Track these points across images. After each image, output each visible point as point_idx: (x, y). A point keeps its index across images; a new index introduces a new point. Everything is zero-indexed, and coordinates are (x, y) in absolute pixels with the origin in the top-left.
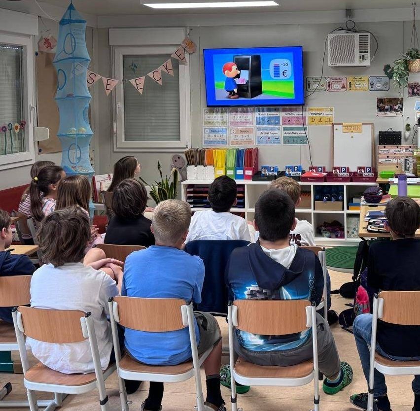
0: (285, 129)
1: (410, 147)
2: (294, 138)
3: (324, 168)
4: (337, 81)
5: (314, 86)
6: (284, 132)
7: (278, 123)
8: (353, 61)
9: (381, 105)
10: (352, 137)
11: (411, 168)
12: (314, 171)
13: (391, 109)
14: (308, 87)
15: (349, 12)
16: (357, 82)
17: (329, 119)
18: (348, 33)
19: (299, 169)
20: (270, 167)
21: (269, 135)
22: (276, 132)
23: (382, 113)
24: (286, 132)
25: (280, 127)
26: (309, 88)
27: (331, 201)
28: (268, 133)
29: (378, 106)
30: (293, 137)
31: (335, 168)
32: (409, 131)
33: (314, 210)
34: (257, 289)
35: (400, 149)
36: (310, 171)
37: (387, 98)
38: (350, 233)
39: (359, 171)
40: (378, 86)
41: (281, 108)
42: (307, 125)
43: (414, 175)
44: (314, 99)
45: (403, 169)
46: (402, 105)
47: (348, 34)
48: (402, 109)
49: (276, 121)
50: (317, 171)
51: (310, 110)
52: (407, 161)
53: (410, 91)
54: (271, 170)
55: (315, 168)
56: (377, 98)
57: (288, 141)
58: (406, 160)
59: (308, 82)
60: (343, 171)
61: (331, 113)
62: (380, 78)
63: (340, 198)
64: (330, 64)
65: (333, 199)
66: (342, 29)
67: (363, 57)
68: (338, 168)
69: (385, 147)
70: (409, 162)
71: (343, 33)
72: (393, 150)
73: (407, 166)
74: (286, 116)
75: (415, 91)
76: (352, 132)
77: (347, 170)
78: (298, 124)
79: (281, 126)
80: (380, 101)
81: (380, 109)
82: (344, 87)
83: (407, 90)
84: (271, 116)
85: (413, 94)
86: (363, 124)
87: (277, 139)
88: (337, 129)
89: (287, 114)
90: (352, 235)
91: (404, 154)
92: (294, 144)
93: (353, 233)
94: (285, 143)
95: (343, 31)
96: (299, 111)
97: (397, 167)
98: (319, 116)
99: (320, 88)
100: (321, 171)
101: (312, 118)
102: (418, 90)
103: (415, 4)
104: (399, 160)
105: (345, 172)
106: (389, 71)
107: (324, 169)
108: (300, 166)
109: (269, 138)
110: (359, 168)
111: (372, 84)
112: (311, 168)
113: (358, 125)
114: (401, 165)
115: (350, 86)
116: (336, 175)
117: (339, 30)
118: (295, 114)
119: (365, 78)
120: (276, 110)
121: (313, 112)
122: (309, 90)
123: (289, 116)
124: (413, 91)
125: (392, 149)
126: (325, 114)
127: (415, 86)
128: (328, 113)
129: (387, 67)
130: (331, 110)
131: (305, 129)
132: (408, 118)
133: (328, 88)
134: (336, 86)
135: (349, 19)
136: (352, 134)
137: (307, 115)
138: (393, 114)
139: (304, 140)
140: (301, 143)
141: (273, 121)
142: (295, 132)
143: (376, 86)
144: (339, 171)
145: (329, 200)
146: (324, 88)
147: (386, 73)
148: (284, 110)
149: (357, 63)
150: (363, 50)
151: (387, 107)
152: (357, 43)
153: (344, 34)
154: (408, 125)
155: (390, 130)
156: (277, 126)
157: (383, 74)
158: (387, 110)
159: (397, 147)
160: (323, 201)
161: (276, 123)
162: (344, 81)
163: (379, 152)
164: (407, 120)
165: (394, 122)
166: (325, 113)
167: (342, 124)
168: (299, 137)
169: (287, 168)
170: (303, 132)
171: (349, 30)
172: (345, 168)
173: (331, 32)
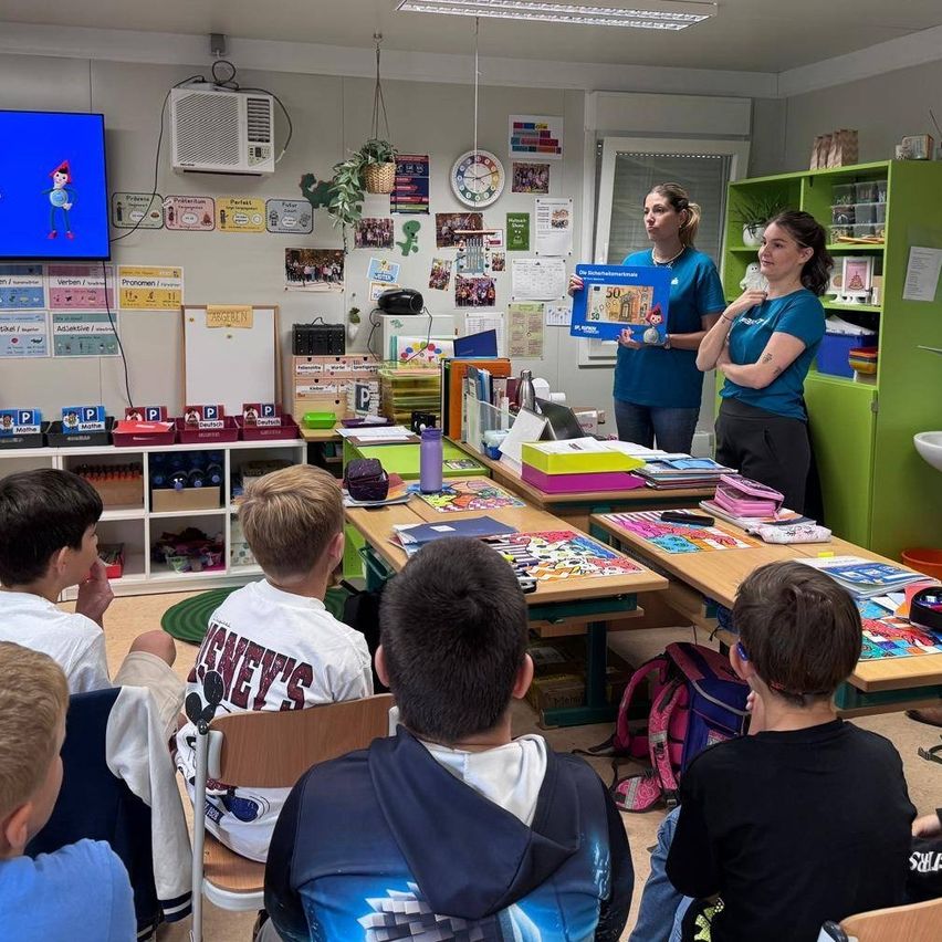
0: (57, 318)
1: (365, 359)
2: (84, 341)
3: (164, 410)
4: (188, 205)
5: (134, 217)
6: (57, 325)
7: (41, 304)
8: (234, 158)
9: (296, 264)
10: (229, 337)
11: (375, 405)
12: (139, 417)
13: (318, 275)
14: (116, 215)
15: (218, 41)
16: (239, 211)
17: (172, 296)
18: (216, 90)
19: (98, 413)
20: (21, 413)
21: (15, 334)
22: (35, 325)
23: (297, 283)
24: (62, 325)
25: (44, 315)
26: (120, 219)
27: (193, 487)
28: (12, 329)
29: (287, 267)
30: (80, 337)
31: (190, 410)
32: (358, 325)
33: (151, 510)
34: (411, 907)
35: (344, 363)
36: (129, 418)
37: (309, 250)
38: (237, 554)
39: (246, 414)
40: (287, 221)
41: (45, 266)
42: (116, 309)
43: (383, 420)
44: (133, 246)
45: (352, 407)
46: (342, 267)
47: (216, 93)
48: (340, 275)
49: (34, 298)
50: (146, 418)
51: (125, 273)
52: (363, 390)
53: (359, 237)
54: (24, 419)
55: (141, 411)
56: (287, 250)
57: (66, 346)
58: (359, 388)
59: (116, 206)
60: (209, 414)
61: (177, 281)
62: (293, 203)
63: (215, 478)
64: (176, 163)
65: (198, 482)
66: (204, 81)
67: (258, 152)
68: (199, 409)
69: (310, 359)
70: (368, 392)
71: (205, 90)
72: (328, 367)
73: (363, 400)
74: (61, 286)
75: (369, 236)
76: (229, 326)
77: (219, 412)
78: (93, 306)
79: (48, 311)
80: (293, 255)
81: (293, 274)
82: (207, 220)
83: (352, 233)
84: (20, 285)
85: (365, 242)
86: (254, 308)
87: (39, 342)
88: (192, 320)
89: (63, 282)
90: (242, 559)
91: (352, 373)
92: (82, 353)
93: (242, 554)
94: (58, 352)
95: (208, 85)
96: (96, 275)
97: (337, 402)
98: (145, 287)
99: (150, 220)
100: (156, 418)
101: (128, 293)
102: (375, 235)
103: (380, 36)
104: (341, 388)
105: (213, 416)
106: (311, 190)
107: (162, 413)
108: (101, 408)
109: (15, 340)
110: (247, 407)
111: (274, 218)
112: (131, 411)
113: (242, 311)
114: (346, 398)
115: (223, 220)
116: (194, 425)
117: (196, 82)
118: (86, 282)
119: (258, 201)
120: (31, 272)
121: (130, 279)
122: (119, 223)
123: (67, 286)
124: (364, 236)
125: (325, 364)
126: (163, 283)
127: (369, 225)
128: (169, 281)
129: (308, 180)
130: (176, 274)
131: (111, 318)
132: (354, 295)
133: (168, 222)
134: (189, 219)
135: (220, 59)
136: (230, 331)
137: (116, 284)
138: (322, 286)
139: (109, 344)
140: (102, 352)
141: (24, 299)
142: (84, 325)
143: (284, 223)
144: (201, 416)
145: (189, 484)
146: (158, 221)
147: (306, 194)
148: (53, 273)
149: (243, 164)
150: (257, 134)
151: (308, 270)
152: (242, 117)
153: (207, 93)
154: (355, 311)
155: (318, 322)
156: (36, 311)
157: (298, 195)
158: (308, 277)
159: (338, 359)
160: (173, 488)
161: (34, 305)
162: (208, 208)
163: (298, 371)
164: (352, 300)
165: (325, 303)
166: (162, 280)
167: (205, 307)
168: (96, 337)
169: (65, 413)
170: (108, 325)
171: (220, 85)
172: (214, 408)
173: (177, 86)
